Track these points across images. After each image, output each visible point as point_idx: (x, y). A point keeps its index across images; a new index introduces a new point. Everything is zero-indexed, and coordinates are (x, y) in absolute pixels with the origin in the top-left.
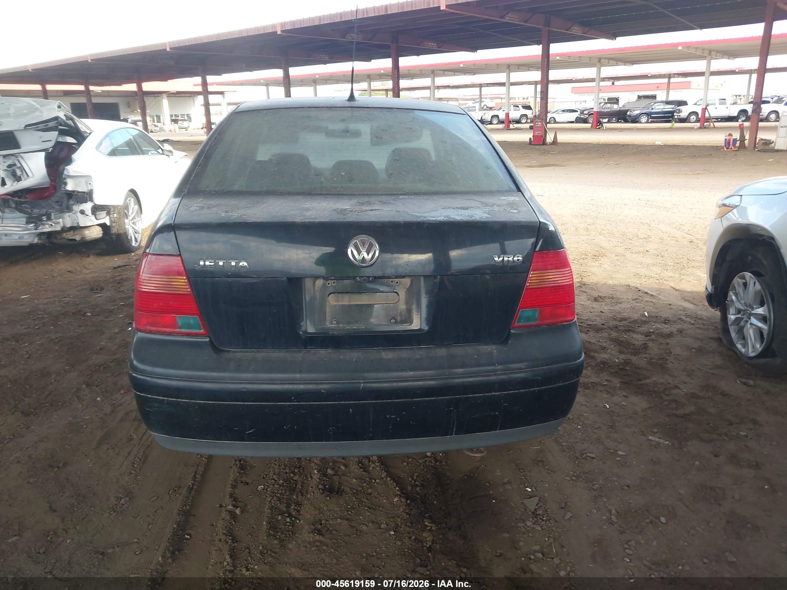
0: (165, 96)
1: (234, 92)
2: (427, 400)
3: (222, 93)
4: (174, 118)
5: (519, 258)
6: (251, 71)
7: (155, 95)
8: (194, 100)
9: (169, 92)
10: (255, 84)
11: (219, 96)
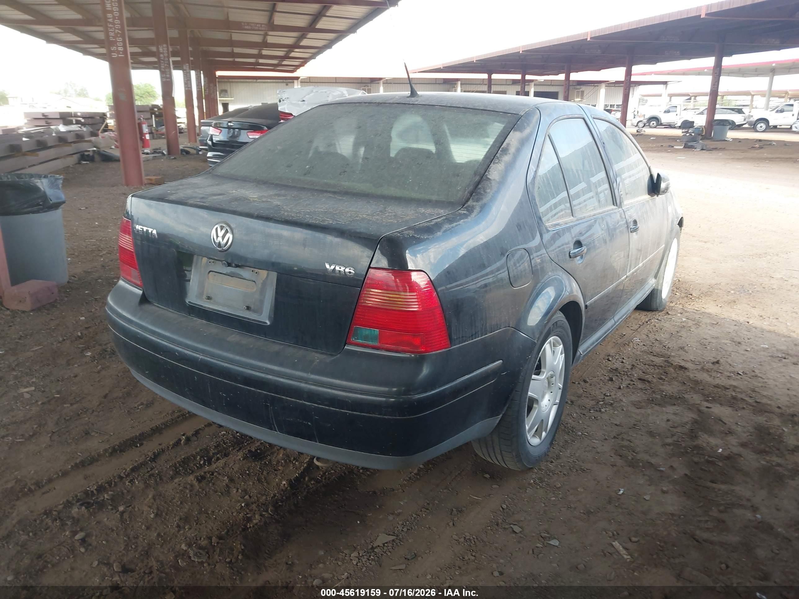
0: (603, 85)
1: (679, 82)
2: (248, 389)
3: (665, 83)
4: (609, 108)
5: (350, 271)
6: (689, 59)
7: (595, 85)
8: (634, 90)
9: (608, 81)
10: (699, 74)
11: (662, 86)
